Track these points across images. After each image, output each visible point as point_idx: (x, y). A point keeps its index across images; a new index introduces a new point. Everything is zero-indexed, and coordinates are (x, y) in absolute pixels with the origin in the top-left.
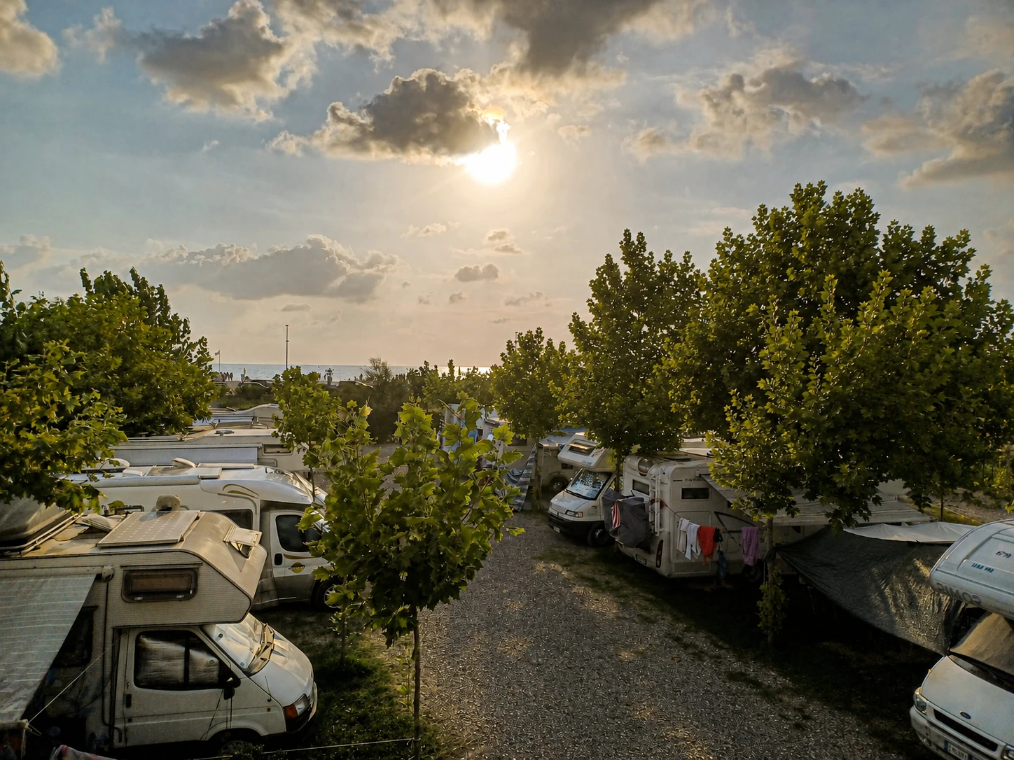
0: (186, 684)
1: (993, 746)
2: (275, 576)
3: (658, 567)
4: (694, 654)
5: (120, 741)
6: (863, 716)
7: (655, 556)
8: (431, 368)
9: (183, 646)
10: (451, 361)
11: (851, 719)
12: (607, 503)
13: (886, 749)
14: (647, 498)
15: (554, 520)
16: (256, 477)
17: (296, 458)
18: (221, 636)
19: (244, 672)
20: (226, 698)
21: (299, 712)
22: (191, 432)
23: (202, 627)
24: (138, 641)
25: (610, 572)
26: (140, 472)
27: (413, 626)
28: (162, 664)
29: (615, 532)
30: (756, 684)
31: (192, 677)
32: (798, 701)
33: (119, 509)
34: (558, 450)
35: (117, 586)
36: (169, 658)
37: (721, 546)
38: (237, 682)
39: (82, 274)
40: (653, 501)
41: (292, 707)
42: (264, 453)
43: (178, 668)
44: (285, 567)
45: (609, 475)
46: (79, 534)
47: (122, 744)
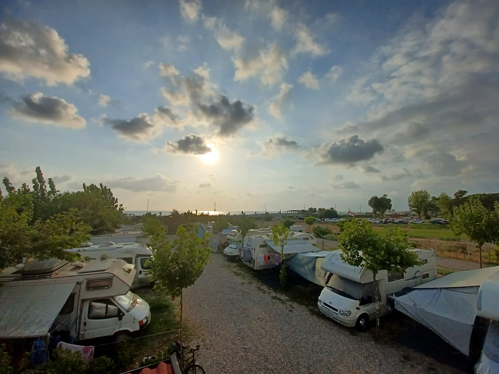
0: (106, 317)
1: (337, 310)
2: (139, 278)
3: (254, 267)
4: (263, 292)
5: (82, 337)
6: (307, 306)
7: (253, 264)
8: (190, 212)
9: (106, 304)
10: (196, 210)
11: (304, 307)
12: (240, 250)
13: (312, 314)
14: (251, 248)
15: (225, 255)
16: (135, 247)
17: (148, 240)
18: (119, 300)
19: (126, 311)
20: (119, 320)
21: (144, 323)
22: (115, 233)
23: (112, 297)
24: (90, 303)
25: (241, 270)
26: (96, 247)
27: (181, 293)
28: (98, 311)
29: (242, 258)
30: (280, 299)
31: (108, 315)
32: (290, 303)
33: (87, 259)
34: (226, 235)
35: (84, 286)
36: (100, 308)
37: (270, 260)
38: (124, 314)
39: (83, 184)
40: (252, 249)
41: (142, 321)
42: (138, 239)
43: (103, 312)
44: (142, 274)
45: (240, 242)
46: (73, 268)
47: (83, 339)
